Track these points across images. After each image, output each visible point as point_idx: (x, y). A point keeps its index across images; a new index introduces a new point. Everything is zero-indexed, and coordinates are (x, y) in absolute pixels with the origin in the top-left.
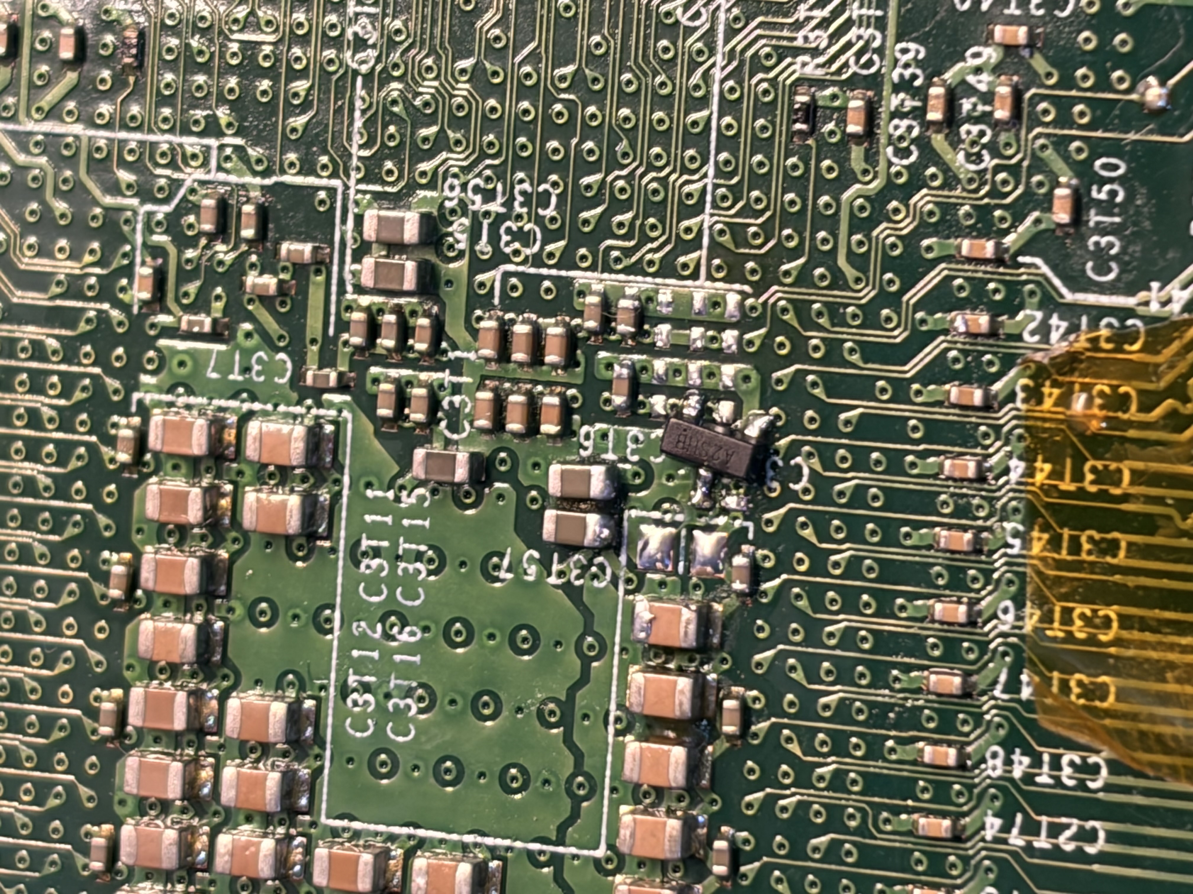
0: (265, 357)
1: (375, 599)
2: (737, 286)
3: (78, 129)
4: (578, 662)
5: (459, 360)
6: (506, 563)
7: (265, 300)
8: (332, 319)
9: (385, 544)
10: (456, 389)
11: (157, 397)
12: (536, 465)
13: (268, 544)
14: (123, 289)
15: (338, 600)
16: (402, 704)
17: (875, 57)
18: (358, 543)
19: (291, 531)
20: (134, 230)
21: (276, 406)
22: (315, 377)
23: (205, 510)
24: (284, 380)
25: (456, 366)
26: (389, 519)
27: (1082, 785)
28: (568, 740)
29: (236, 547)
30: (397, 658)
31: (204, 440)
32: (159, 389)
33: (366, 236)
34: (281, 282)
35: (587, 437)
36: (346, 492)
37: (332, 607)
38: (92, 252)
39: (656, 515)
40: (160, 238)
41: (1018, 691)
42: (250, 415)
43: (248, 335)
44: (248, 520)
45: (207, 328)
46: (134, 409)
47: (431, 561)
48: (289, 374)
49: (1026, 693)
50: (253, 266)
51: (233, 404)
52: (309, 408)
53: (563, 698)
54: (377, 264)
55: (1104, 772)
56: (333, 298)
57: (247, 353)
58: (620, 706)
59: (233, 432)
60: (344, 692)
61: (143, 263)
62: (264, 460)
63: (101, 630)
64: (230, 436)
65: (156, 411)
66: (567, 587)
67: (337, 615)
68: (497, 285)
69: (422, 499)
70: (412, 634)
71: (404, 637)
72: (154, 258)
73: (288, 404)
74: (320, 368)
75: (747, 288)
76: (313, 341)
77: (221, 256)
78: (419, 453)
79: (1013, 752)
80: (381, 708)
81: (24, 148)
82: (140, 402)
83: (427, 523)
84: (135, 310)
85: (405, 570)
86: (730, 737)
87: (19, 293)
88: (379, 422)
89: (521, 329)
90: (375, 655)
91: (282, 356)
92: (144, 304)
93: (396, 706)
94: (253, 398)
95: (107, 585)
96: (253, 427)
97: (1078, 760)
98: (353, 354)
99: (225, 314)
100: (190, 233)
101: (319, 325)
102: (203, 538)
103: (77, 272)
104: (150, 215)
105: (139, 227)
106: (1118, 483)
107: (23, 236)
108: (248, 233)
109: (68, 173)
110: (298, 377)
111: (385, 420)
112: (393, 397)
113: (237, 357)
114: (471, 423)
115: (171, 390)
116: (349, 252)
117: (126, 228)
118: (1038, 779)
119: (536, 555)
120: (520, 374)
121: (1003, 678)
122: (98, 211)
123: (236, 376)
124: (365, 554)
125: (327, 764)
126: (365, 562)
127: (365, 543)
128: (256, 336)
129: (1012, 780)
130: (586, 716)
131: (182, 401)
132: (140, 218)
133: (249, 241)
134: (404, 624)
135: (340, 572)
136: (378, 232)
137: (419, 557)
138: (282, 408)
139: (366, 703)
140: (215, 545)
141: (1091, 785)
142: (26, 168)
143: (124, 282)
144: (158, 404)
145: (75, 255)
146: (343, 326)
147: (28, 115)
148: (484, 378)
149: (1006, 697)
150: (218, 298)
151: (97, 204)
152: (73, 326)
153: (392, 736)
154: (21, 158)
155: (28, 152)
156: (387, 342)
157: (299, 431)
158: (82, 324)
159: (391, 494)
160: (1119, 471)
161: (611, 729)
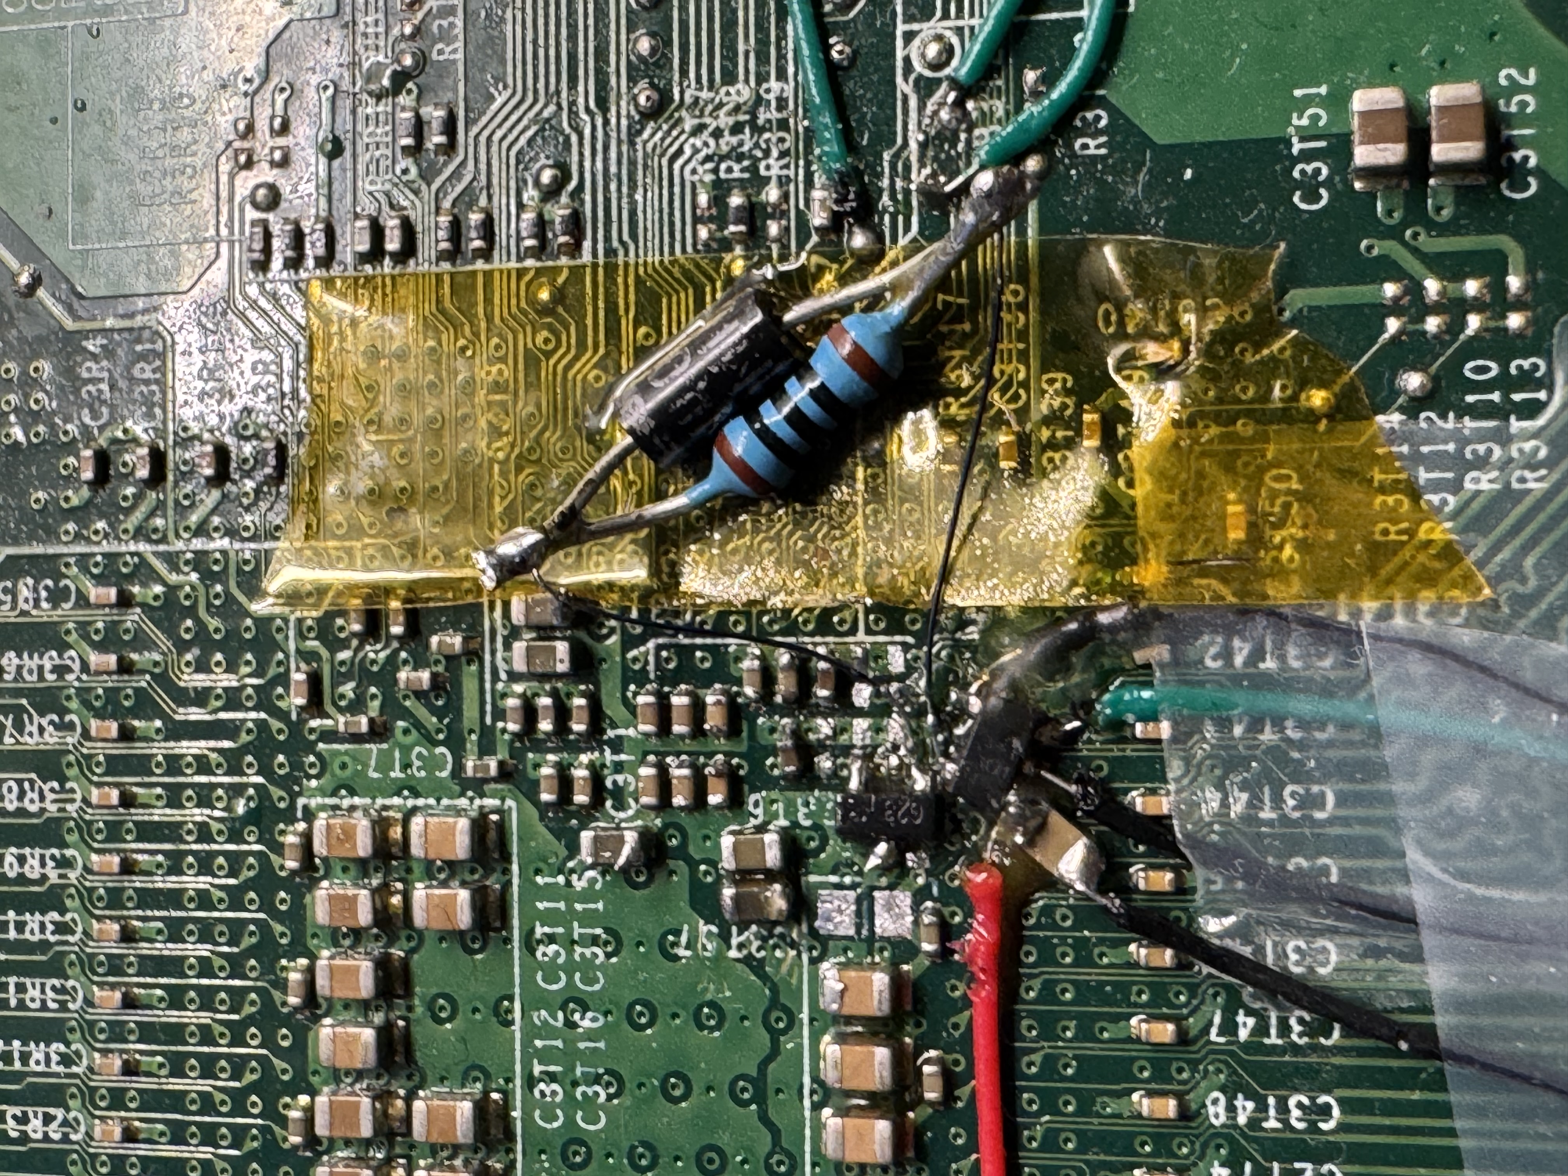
0: (425, 752)
1: (555, 987)
2: (898, 638)
3: (225, 542)
4: (767, 1036)
5: (620, 738)
6: (684, 939)
7: (419, 695)
8: (488, 708)
9: (560, 930)
10: (619, 767)
11: (319, 800)
12: (706, 837)
13: (441, 939)
14: (280, 697)
15: (517, 990)
16: (590, 1091)
17: (1022, 392)
18: (532, 931)
19: (463, 927)
20: (287, 638)
21: (438, 800)
22: (475, 767)
23: (375, 911)
24: (445, 774)
25: (617, 745)
26: (562, 905)
27: (1313, 1128)
28: (764, 1118)
29: (413, 944)
30: (582, 1045)
31: (368, 841)
32: (322, 791)
33: (515, 621)
34: (434, 676)
35: (756, 804)
36: (516, 881)
37: (511, 999)
38: (248, 663)
39: (834, 879)
40: (313, 644)
41: (1235, 1033)
42: (414, 810)
43: (406, 732)
44: (419, 919)
45: (364, 728)
46: (299, 814)
47: (606, 943)
48: (449, 767)
49: (1243, 1034)
50: (405, 662)
51: (396, 801)
52: (471, 799)
53: (754, 1073)
54: (528, 649)
55: (1336, 1112)
56: (488, 686)
57: (406, 750)
58: (815, 1079)
59: (399, 830)
60: (530, 1082)
61: (298, 669)
62: (432, 856)
63: (284, 1037)
64: (396, 833)
65: (323, 815)
66: (748, 960)
67: (517, 1006)
68: (651, 659)
69: (592, 881)
70: (594, 1020)
71: (586, 1023)
72: (308, 663)
73: (451, 798)
74: (480, 758)
75: (910, 640)
76: (471, 731)
77: (372, 655)
78: (586, 837)
79: (1235, 1098)
80: (569, 1096)
81: (175, 568)
82: (305, 808)
83: (600, 906)
84: (294, 717)
85: (582, 955)
86: (931, 1103)
87: (181, 710)
88: (543, 808)
89: (679, 701)
90: (559, 1043)
91: (442, 749)
92: (302, 709)
93: (584, 1094)
94: (416, 794)
95: (285, 993)
96: (417, 823)
97: (1306, 1101)
98: (512, 742)
99: (382, 713)
100: (342, 635)
101: (476, 714)
102: (377, 938)
103: (235, 684)
104: (300, 621)
105: (291, 633)
106: (1322, 806)
107: (180, 654)
108: (397, 630)
109: (219, 588)
110: (458, 767)
111: (548, 805)
112: (556, 782)
113: (397, 754)
114: (637, 800)
115: (334, 793)
116: (499, 640)
117: (279, 637)
118: (1265, 1125)
119: (714, 929)
120: (681, 746)
121: (1217, 1020)
122: (249, 622)
123: (396, 774)
124: (539, 942)
125: (519, 1157)
126: (541, 949)
127: (540, 931)
128: (414, 732)
129: (1236, 1126)
130: (778, 1091)
131: (346, 803)
132: (292, 625)
133: (398, 638)
134: (585, 1009)
135: (517, 962)
136: (527, 616)
137: (595, 941)
138: (445, 802)
139: (554, 1093)
140: (390, 944)
141: (1323, 1126)
142: (180, 587)
143: (280, 690)
144: (323, 808)
145: (231, 668)
146: (500, 714)
147: (178, 536)
148: (646, 754)
149: (1222, 1040)
150: (374, 697)
151: (248, 614)
152: (233, 737)
153: (582, 1125)
154: (174, 578)
155: (178, 571)
156: (545, 725)
157: (463, 824)
158: (243, 735)
159: (561, 879)
160: (1323, 795)
161: (807, 1103)
